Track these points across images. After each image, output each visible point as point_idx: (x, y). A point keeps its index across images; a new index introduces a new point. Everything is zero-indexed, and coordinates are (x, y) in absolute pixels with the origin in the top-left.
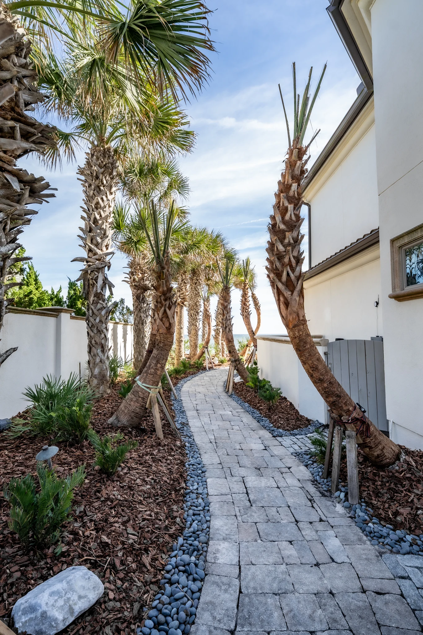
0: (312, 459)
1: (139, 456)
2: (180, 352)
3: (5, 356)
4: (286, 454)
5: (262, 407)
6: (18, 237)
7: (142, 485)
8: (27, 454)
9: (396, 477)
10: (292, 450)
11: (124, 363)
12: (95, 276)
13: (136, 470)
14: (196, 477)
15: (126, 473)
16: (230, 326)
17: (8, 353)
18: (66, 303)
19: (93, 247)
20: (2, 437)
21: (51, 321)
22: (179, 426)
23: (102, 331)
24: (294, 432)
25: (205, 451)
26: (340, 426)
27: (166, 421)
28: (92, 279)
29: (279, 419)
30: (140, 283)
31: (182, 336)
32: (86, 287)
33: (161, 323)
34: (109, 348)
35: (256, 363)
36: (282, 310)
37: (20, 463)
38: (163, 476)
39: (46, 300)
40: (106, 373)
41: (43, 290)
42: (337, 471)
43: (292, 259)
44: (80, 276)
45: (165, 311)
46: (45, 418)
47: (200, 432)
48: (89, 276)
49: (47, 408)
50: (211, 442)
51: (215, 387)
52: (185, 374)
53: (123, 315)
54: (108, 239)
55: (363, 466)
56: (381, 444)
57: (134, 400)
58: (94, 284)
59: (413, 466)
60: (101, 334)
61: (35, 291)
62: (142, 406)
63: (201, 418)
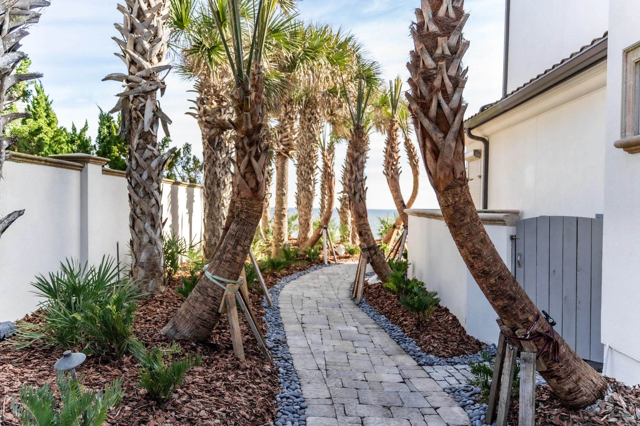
0: (473, 398)
1: (206, 381)
2: (280, 233)
3: (6, 222)
4: (434, 390)
5: (407, 323)
6: (20, 43)
7: (208, 419)
8: (40, 371)
9: (594, 422)
10: (444, 385)
11: (188, 247)
12: (141, 105)
13: (199, 398)
14: (290, 414)
15: (186, 402)
16: (362, 192)
17: (11, 218)
18: (95, 148)
19: (136, 56)
20: (3, 346)
21: (74, 175)
22: (270, 344)
23: (152, 193)
24: (453, 360)
25: (308, 380)
26: (513, 345)
27: (252, 336)
28: (135, 109)
29: (432, 341)
30: (216, 117)
31: (285, 207)
32: (127, 123)
33: (243, 181)
34: (163, 221)
35: (405, 255)
36: (428, 163)
37: (32, 381)
38: (240, 409)
39: (63, 142)
40: (158, 261)
41: (59, 126)
42: (504, 411)
43: (447, 81)
44: (117, 105)
45: (250, 162)
46: (65, 320)
47: (304, 355)
48: (131, 104)
49: (69, 306)
50: (319, 369)
51: (336, 291)
52: (288, 269)
53: (188, 171)
54: (160, 43)
55: (547, 406)
56: (575, 373)
57: (201, 299)
58: (139, 117)
59: (622, 407)
60: (150, 198)
61: (46, 128)
62: (213, 310)
63: (306, 335)
